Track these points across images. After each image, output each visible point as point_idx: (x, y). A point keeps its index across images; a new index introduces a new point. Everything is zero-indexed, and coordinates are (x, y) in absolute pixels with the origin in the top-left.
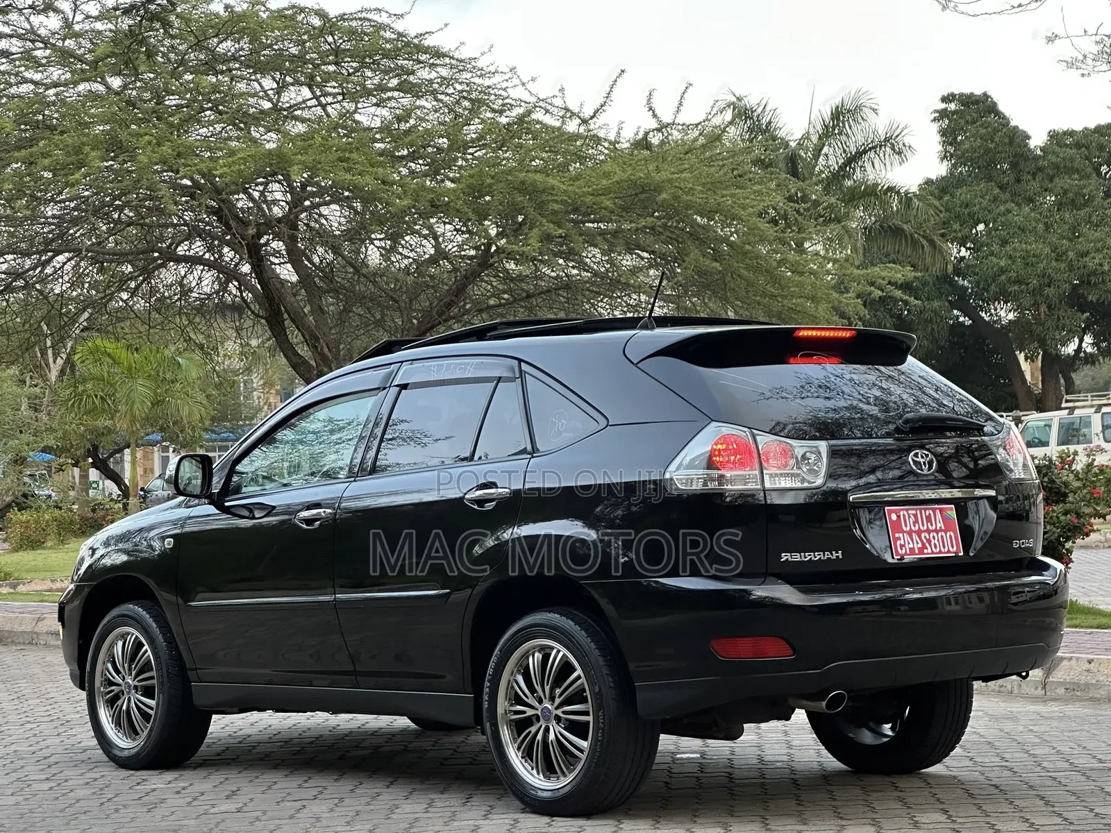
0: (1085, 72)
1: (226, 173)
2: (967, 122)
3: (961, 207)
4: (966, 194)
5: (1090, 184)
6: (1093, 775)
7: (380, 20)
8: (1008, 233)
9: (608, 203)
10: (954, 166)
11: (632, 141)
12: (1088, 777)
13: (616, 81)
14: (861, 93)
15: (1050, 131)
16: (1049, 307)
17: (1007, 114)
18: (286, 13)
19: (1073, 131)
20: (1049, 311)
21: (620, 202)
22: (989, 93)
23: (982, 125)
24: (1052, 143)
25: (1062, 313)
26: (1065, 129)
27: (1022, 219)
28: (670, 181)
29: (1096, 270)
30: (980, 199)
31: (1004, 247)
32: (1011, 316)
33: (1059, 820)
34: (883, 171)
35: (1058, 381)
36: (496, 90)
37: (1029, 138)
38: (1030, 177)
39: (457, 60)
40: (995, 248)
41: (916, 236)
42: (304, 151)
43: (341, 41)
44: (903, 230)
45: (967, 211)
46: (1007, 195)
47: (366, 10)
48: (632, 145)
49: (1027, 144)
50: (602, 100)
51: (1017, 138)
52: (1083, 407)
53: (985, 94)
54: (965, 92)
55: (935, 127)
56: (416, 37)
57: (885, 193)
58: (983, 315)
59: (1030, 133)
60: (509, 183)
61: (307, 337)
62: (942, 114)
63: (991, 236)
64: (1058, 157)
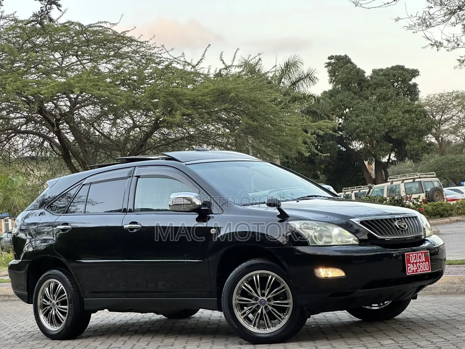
0: (415, 31)
1: (46, 93)
2: (339, 67)
3: (339, 102)
4: (341, 97)
5: (390, 90)
6: (449, 322)
7: (106, 27)
8: (359, 112)
9: (208, 99)
10: (335, 85)
11: (214, 74)
12: (447, 323)
13: (207, 49)
14: (296, 56)
15: (373, 70)
16: (377, 142)
17: (355, 63)
18: (66, 24)
19: (382, 69)
20: (377, 143)
21: (213, 98)
22: (347, 55)
23: (345, 68)
24: (374, 74)
25: (382, 144)
26: (379, 68)
27: (364, 106)
28: (234, 88)
29: (395, 125)
30: (346, 98)
31: (357, 118)
32: (361, 146)
33: (443, 340)
34: (307, 88)
35: (381, 172)
36: (156, 55)
37: (365, 73)
38: (366, 89)
39: (140, 42)
40: (354, 118)
41: (322, 114)
42: (78, 82)
43: (89, 36)
44: (316, 112)
45: (342, 103)
46: (357, 96)
47: (100, 22)
48: (214, 75)
49: (365, 75)
50: (201, 58)
51: (360, 73)
52: (396, 181)
53: (346, 56)
54: (337, 55)
55: (326, 70)
56: (122, 33)
57: (309, 98)
58: (350, 146)
59: (365, 71)
60: (166, 92)
61: (81, 163)
62: (329, 64)
63: (352, 113)
64: (377, 80)
